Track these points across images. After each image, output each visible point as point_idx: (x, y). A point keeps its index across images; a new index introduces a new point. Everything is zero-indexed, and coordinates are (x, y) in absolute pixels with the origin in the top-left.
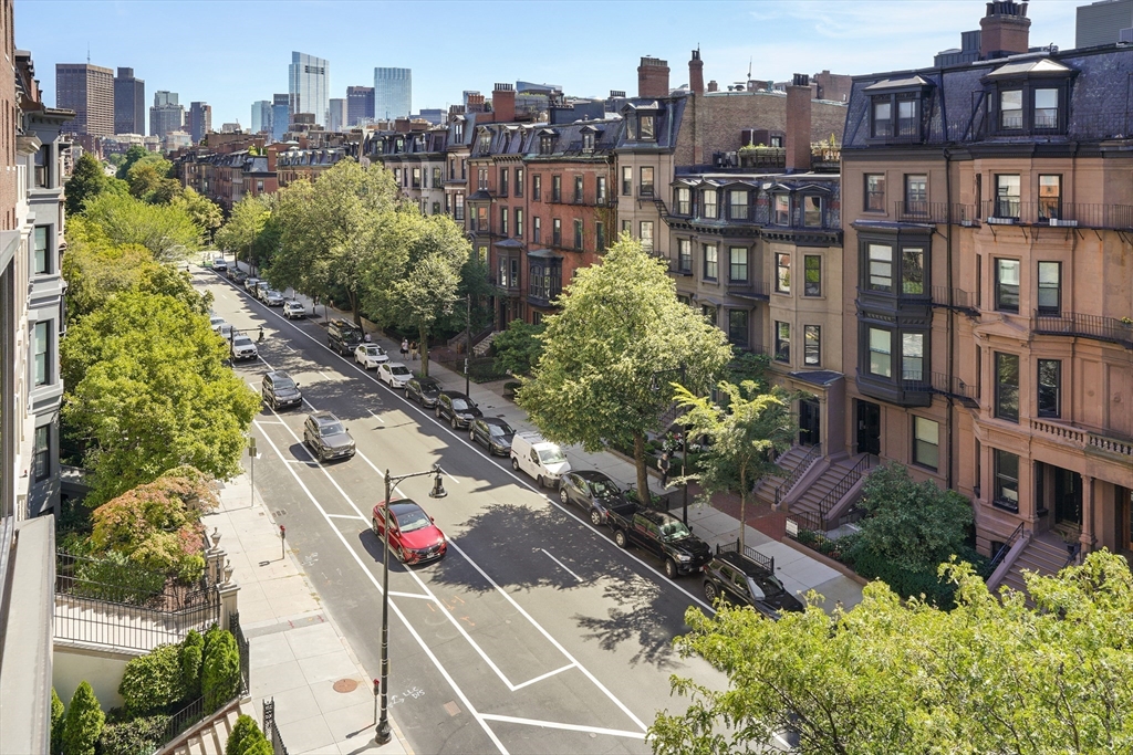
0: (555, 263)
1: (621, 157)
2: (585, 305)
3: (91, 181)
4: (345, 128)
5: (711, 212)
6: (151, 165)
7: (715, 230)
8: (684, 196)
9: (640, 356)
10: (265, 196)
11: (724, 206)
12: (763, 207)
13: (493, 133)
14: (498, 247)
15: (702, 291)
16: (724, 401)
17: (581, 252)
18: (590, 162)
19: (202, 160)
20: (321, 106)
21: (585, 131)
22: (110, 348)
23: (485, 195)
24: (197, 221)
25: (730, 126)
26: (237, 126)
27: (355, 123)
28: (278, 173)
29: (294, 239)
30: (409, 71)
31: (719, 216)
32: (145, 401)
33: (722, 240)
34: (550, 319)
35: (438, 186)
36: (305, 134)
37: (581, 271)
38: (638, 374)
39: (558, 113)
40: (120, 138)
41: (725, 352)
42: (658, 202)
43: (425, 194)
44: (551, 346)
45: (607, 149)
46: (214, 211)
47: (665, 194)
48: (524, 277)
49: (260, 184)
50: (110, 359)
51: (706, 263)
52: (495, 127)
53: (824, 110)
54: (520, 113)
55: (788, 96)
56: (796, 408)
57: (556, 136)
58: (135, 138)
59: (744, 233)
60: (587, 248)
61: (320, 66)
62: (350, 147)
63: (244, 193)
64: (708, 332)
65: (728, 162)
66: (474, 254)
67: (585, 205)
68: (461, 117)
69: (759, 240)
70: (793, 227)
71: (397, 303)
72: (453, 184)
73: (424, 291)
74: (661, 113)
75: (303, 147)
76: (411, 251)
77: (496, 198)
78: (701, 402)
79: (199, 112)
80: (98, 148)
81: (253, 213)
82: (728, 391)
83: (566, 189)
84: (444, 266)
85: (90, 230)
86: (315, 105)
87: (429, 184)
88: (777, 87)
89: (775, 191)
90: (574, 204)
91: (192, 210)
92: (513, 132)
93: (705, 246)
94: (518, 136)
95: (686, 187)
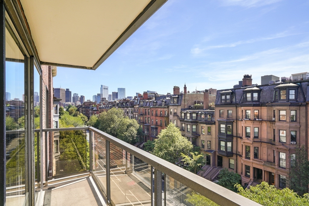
0: (156, 128)
1: (170, 107)
2: (163, 137)
3: (62, 112)
4: (112, 101)
5: (188, 118)
6: (73, 109)
7: (189, 122)
8: (183, 115)
9: (174, 147)
10: (96, 115)
11: (191, 117)
12: (199, 117)
13: (143, 102)
14: (145, 125)
15: (187, 134)
16: (191, 156)
17: (161, 126)
18: (164, 108)
19: (83, 107)
20: (107, 96)
21: (162, 101)
22: (69, 145)
23: (142, 115)
24: (83, 120)
25: (192, 100)
26: (90, 100)
27: (114, 100)
28: (99, 110)
29: (103, 124)
30: (125, 89)
31: (190, 119)
32: (76, 156)
33: (191, 124)
34: (156, 140)
35: (132, 113)
36: (104, 102)
37: (162, 130)
38: (174, 151)
39: (157, 98)
40: (67, 103)
41: (192, 146)
42: (178, 116)
43: (129, 114)
44: (156, 145)
45: (167, 105)
46: (86, 118)
47: (179, 114)
48: (150, 131)
49: (95, 112)
50: (69, 148)
51: (187, 128)
52: (144, 101)
53: (211, 97)
54: (149, 98)
55: (204, 94)
56: (206, 157)
57: (157, 102)
58: (69, 103)
59: (195, 122)
60: (163, 125)
61: (107, 88)
62: (114, 105)
63: (92, 114)
64: (188, 142)
65: (192, 108)
66: (140, 127)
67: (162, 117)
68: (137, 99)
69: (198, 124)
70: (205, 121)
71: (124, 137)
72: (135, 112)
73: (130, 134)
74: (178, 98)
75: (104, 105)
76: (127, 126)
77: (144, 115)
78: (187, 156)
79: (82, 97)
80: (62, 105)
81: (94, 118)
82: (192, 154)
83: (159, 113)
84: (134, 129)
85: (62, 122)
86: (105, 96)
87: (130, 112)
88: (201, 92)
89: (201, 114)
90: (160, 116)
91: (82, 118)
92: (147, 102)
93: (187, 125)
94: (149, 102)
95: (183, 113)
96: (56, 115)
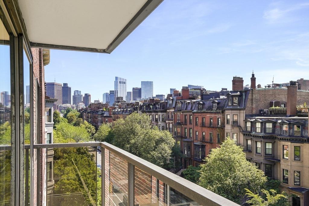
0: (203, 147)
1: (226, 111)
2: (215, 161)
3: (57, 119)
4: (132, 101)
5: (259, 130)
6: (73, 114)
7: (260, 137)
8: (249, 124)
9: (234, 179)
10: (108, 124)
11: (264, 128)
12: (278, 129)
13: (182, 103)
14: (184, 141)
15: (255, 157)
16: (264, 197)
17: (212, 143)
18: (215, 113)
19: (89, 112)
20: (124, 94)
21: (214, 102)
22: (67, 170)
23: (179, 124)
24: (88, 131)
25: (266, 100)
26: (98, 101)
27: (135, 100)
28: (112, 117)
29: (118, 138)
30: (152, 82)
31: (261, 132)
32: (78, 187)
33: (263, 140)
34: (203, 165)
35: (164, 121)
36: (120, 103)
37: (213, 150)
38: (233, 185)
39: (204, 97)
40: (64, 105)
41: (264, 179)
42: (240, 127)
43: (159, 123)
44: (203, 174)
45: (222, 108)
46: (93, 128)
47: (242, 124)
48: (192, 151)
49: (107, 120)
50: (67, 174)
51: (257, 148)
52: (183, 101)
53: (302, 94)
54: (191, 96)
55: (288, 89)
56: (291, 199)
57: (204, 104)
58: (68, 105)
59: (271, 138)
60: (214, 142)
61: (124, 81)
62: (135, 108)
63: (102, 122)
64: (258, 171)
65: (265, 113)
66: (176, 143)
67: (213, 127)
68: (171, 98)
69: (276, 140)
70: (289, 136)
71: (151, 159)
72: (169, 120)
73: (160, 155)
74: (240, 96)
75: (120, 108)
76: (156, 142)
77: (183, 125)
78: (256, 196)
79: (87, 96)
80: (58, 108)
81: (105, 128)
82: (265, 193)
83: (207, 121)
84: (166, 147)
85: (58, 134)
86: (122, 94)
87: (161, 120)
88: (283, 85)
89: (283, 123)
90: (210, 127)
91: (86, 128)
92: (189, 103)
93: (256, 142)
94: (191, 104)
95: (249, 121)
96: (49, 123)
